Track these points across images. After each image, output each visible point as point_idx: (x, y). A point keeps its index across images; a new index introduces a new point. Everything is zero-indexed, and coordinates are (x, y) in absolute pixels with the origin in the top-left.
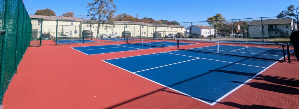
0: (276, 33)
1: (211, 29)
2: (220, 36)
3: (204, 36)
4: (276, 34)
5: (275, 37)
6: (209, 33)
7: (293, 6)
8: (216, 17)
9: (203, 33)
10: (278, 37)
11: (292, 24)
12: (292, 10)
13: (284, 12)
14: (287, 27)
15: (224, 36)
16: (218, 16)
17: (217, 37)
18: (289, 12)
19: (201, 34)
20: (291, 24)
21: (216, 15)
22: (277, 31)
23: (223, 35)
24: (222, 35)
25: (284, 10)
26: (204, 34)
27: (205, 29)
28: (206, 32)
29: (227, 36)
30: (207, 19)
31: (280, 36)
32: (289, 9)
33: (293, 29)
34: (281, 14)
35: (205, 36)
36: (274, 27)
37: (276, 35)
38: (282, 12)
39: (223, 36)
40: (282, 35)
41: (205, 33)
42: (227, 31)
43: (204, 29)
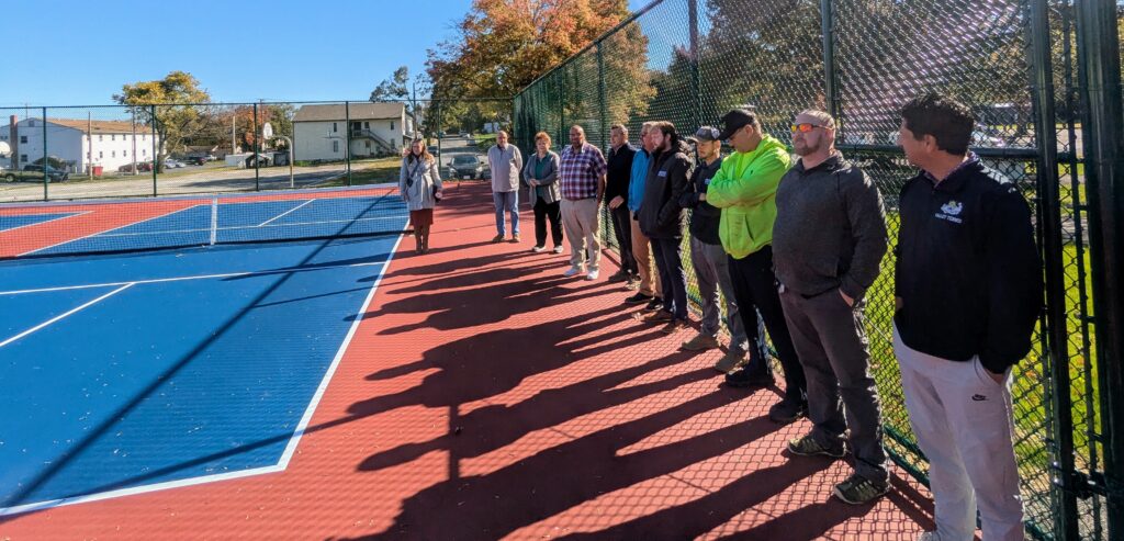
0: (368, 145)
1: (139, 137)
2: (183, 165)
3: (100, 168)
4: (368, 149)
5: (363, 157)
6: (129, 153)
7: (406, 69)
8: (167, 86)
9: (95, 154)
10: (372, 156)
11: (403, 119)
12: (404, 81)
13: (385, 85)
14: (392, 128)
15: (201, 164)
16: (179, 82)
17: (168, 168)
18: (398, 85)
19: (85, 161)
20: (400, 118)
21: (166, 76)
22: (371, 138)
23: (195, 161)
24: (191, 158)
25: (387, 79)
26: (101, 161)
27: (107, 138)
28: (110, 152)
29: (210, 160)
30: (121, 93)
31: (376, 153)
32: (397, 74)
33: (404, 133)
34: (379, 91)
35: (104, 170)
36: (363, 126)
37: (367, 152)
38: (382, 84)
39: (193, 163)
40: (382, 149)
41: (108, 154)
42: (213, 144)
43: (101, 134)
